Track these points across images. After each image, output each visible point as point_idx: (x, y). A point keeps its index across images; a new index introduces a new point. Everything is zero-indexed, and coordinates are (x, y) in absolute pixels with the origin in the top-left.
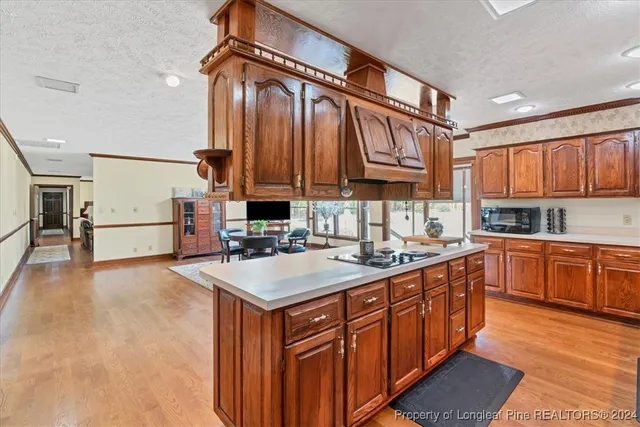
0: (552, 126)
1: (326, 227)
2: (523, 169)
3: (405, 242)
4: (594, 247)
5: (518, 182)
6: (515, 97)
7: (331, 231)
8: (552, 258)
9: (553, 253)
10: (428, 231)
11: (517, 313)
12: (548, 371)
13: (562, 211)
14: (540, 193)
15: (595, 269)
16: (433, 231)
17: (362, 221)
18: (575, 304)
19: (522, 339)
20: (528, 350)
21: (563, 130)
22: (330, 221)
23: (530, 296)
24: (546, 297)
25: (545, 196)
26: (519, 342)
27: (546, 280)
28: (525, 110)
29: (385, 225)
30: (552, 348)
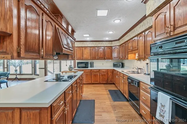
0: (92, 44)
1: (16, 71)
2: (86, 52)
3: (63, 73)
4: (99, 70)
5: (85, 56)
6: (88, 35)
7: (18, 72)
8: (92, 73)
9: (93, 72)
10: (69, 69)
11: (87, 87)
12: (98, 98)
13: (93, 62)
14: (89, 59)
15: (100, 74)
16: (71, 69)
17: (34, 68)
18: (96, 82)
19: (90, 93)
20: (93, 95)
21: (94, 45)
22: (18, 68)
23: (88, 82)
24: (91, 82)
25: (90, 59)
26: (90, 94)
27: (91, 79)
28: (88, 39)
29: (45, 68)
30: (96, 93)
